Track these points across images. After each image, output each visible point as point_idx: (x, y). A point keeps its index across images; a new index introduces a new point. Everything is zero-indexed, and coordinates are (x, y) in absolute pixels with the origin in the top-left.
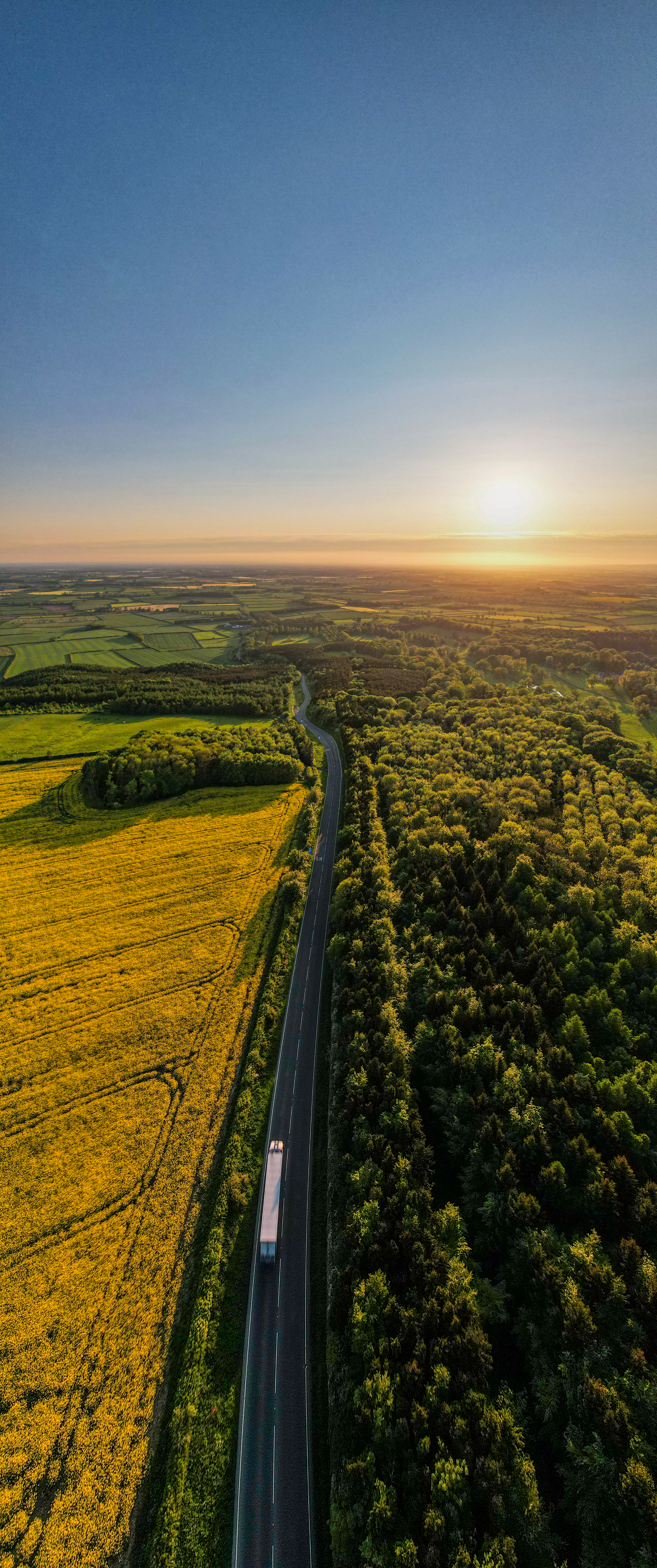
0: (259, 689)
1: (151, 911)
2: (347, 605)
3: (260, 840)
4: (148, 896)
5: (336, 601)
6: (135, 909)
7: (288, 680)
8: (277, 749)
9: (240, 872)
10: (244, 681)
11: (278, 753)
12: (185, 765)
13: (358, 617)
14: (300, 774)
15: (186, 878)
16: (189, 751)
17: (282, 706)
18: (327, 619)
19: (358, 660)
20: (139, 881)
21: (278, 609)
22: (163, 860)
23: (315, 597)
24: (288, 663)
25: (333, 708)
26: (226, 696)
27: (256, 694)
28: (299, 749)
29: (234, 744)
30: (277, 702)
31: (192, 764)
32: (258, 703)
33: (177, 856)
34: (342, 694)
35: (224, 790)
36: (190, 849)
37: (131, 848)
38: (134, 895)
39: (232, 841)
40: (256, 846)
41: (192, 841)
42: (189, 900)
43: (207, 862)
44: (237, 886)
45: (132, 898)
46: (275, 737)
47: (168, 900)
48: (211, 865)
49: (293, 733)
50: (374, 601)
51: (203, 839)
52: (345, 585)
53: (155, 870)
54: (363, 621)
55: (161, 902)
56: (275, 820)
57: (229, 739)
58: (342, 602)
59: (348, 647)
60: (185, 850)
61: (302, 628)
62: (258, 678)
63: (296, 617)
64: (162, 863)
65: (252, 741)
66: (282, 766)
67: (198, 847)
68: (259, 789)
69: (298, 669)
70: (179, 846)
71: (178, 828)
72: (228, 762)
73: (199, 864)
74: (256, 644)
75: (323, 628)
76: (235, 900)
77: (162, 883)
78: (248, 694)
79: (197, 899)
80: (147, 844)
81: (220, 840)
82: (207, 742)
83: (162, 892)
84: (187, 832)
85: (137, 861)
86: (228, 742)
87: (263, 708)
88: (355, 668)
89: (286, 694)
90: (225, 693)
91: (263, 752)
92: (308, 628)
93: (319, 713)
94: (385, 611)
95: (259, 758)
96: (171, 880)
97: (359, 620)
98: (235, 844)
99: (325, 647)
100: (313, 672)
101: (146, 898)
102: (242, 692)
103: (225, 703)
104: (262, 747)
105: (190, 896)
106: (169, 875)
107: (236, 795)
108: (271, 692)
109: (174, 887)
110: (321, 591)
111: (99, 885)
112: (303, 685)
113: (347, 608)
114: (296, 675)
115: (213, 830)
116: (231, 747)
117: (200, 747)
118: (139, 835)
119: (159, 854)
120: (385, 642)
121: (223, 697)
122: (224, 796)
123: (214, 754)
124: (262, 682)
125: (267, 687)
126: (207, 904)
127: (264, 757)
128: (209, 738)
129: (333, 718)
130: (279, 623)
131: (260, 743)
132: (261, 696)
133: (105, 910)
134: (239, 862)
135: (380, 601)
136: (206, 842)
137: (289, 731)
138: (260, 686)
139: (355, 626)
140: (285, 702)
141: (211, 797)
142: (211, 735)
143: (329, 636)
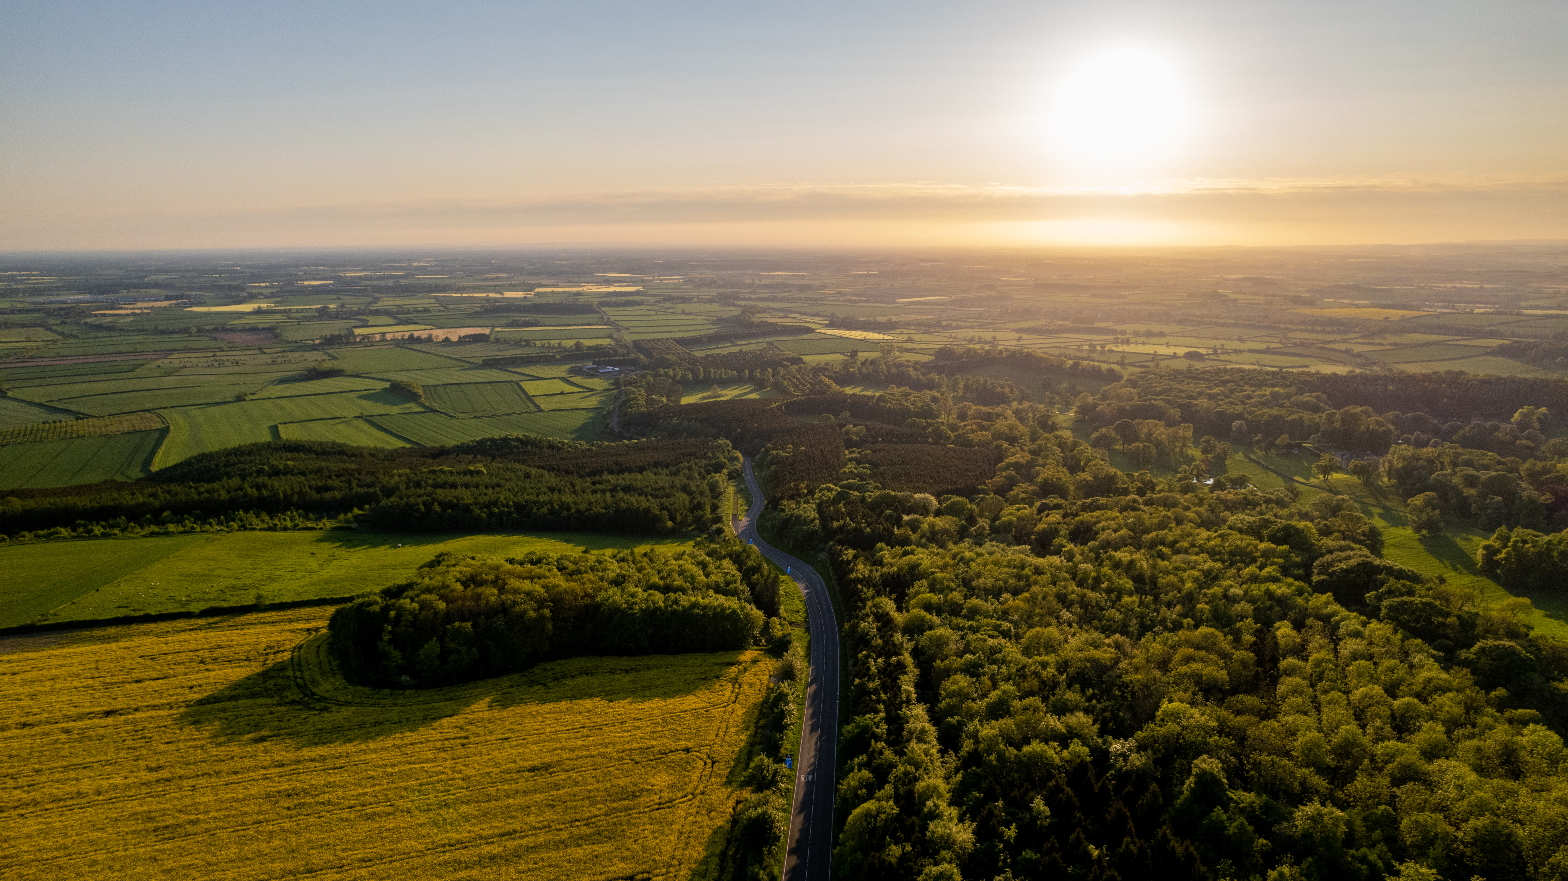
0: (661, 484)
1: (492, 858)
2: (827, 326)
3: (690, 744)
4: (484, 833)
5: (806, 318)
6: (462, 855)
7: (718, 468)
8: (708, 587)
9: (656, 798)
10: (630, 470)
11: (711, 592)
12: (532, 614)
13: (853, 350)
14: (757, 633)
15: (553, 807)
16: (537, 588)
17: (708, 515)
18: (787, 353)
19: (855, 430)
20: (464, 808)
21: (689, 334)
22: (508, 776)
23: (763, 310)
24: (716, 437)
25: (813, 514)
26: (599, 495)
27: (657, 493)
28: (752, 586)
29: (623, 576)
30: (699, 506)
31: (547, 612)
32: (663, 508)
33: (533, 769)
34: (830, 490)
35: (609, 662)
36: (556, 758)
37: (443, 755)
38: (459, 833)
39: (637, 745)
40: (683, 755)
41: (558, 745)
42: (563, 842)
43: (591, 780)
44: (652, 821)
45: (455, 836)
46: (703, 565)
47: (524, 841)
48: (600, 785)
49: (738, 559)
50: (882, 319)
51: (580, 743)
52: (823, 287)
53: (492, 791)
54: (862, 356)
55: (511, 844)
56: (716, 712)
57: (614, 569)
58: (818, 320)
59: (836, 405)
60: (547, 760)
61: (740, 371)
62: (657, 464)
63: (726, 350)
64: (506, 781)
65: (659, 572)
66: (721, 616)
67: (573, 755)
68: (678, 659)
69: (734, 448)
70: (535, 754)
71: (529, 723)
72: (616, 610)
73: (576, 783)
74: (650, 402)
75: (782, 371)
76: (652, 844)
77: (508, 813)
78: (641, 492)
79: (578, 841)
80: (472, 749)
81: (613, 744)
82: (571, 575)
83: (510, 828)
84: (548, 730)
85: (457, 776)
86: (612, 575)
87: (672, 518)
88: (849, 444)
89: (716, 493)
90: (594, 492)
91: (683, 591)
92: (751, 371)
93: (786, 524)
94: (905, 337)
95: (676, 602)
96: (526, 809)
97: (854, 354)
98: (643, 750)
99: (788, 406)
100: (767, 451)
101: (481, 837)
102: (627, 489)
103: (598, 509)
104: (679, 582)
105: (564, 835)
106: (520, 800)
107: (636, 670)
108: (685, 489)
109: (532, 819)
110: (775, 299)
111: (389, 814)
112: (748, 476)
113: (829, 332)
114: (733, 459)
115: (599, 727)
116: (619, 581)
117: (559, 581)
118: (456, 733)
119: (497, 765)
120: (908, 395)
121: (593, 498)
122: (613, 672)
123: (587, 595)
124: (666, 471)
125: (680, 480)
126: (599, 849)
127: (685, 601)
128: (572, 567)
129: (816, 532)
130: (693, 362)
131: (675, 576)
132: (668, 497)
133: (406, 855)
134: (654, 781)
135: (894, 319)
136: (587, 747)
137: (730, 555)
138: (663, 479)
139: (846, 365)
140: (715, 508)
141: (587, 672)
142: (575, 563)
143: (796, 386)
